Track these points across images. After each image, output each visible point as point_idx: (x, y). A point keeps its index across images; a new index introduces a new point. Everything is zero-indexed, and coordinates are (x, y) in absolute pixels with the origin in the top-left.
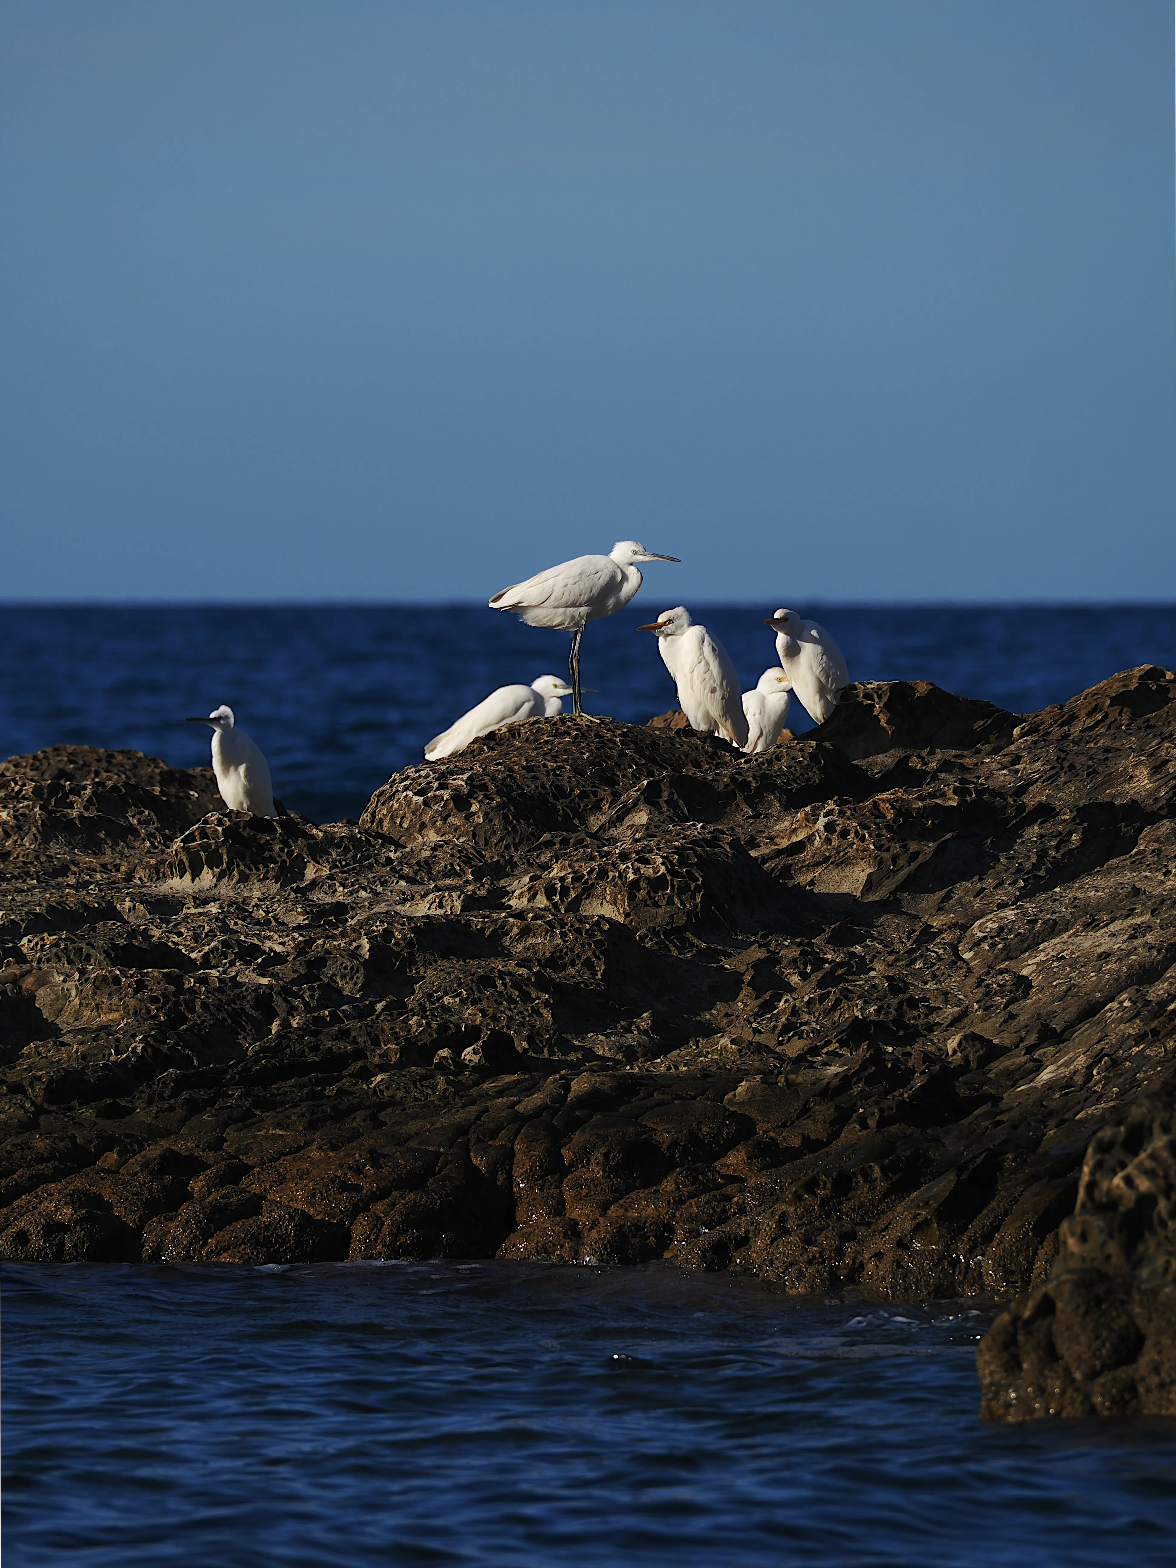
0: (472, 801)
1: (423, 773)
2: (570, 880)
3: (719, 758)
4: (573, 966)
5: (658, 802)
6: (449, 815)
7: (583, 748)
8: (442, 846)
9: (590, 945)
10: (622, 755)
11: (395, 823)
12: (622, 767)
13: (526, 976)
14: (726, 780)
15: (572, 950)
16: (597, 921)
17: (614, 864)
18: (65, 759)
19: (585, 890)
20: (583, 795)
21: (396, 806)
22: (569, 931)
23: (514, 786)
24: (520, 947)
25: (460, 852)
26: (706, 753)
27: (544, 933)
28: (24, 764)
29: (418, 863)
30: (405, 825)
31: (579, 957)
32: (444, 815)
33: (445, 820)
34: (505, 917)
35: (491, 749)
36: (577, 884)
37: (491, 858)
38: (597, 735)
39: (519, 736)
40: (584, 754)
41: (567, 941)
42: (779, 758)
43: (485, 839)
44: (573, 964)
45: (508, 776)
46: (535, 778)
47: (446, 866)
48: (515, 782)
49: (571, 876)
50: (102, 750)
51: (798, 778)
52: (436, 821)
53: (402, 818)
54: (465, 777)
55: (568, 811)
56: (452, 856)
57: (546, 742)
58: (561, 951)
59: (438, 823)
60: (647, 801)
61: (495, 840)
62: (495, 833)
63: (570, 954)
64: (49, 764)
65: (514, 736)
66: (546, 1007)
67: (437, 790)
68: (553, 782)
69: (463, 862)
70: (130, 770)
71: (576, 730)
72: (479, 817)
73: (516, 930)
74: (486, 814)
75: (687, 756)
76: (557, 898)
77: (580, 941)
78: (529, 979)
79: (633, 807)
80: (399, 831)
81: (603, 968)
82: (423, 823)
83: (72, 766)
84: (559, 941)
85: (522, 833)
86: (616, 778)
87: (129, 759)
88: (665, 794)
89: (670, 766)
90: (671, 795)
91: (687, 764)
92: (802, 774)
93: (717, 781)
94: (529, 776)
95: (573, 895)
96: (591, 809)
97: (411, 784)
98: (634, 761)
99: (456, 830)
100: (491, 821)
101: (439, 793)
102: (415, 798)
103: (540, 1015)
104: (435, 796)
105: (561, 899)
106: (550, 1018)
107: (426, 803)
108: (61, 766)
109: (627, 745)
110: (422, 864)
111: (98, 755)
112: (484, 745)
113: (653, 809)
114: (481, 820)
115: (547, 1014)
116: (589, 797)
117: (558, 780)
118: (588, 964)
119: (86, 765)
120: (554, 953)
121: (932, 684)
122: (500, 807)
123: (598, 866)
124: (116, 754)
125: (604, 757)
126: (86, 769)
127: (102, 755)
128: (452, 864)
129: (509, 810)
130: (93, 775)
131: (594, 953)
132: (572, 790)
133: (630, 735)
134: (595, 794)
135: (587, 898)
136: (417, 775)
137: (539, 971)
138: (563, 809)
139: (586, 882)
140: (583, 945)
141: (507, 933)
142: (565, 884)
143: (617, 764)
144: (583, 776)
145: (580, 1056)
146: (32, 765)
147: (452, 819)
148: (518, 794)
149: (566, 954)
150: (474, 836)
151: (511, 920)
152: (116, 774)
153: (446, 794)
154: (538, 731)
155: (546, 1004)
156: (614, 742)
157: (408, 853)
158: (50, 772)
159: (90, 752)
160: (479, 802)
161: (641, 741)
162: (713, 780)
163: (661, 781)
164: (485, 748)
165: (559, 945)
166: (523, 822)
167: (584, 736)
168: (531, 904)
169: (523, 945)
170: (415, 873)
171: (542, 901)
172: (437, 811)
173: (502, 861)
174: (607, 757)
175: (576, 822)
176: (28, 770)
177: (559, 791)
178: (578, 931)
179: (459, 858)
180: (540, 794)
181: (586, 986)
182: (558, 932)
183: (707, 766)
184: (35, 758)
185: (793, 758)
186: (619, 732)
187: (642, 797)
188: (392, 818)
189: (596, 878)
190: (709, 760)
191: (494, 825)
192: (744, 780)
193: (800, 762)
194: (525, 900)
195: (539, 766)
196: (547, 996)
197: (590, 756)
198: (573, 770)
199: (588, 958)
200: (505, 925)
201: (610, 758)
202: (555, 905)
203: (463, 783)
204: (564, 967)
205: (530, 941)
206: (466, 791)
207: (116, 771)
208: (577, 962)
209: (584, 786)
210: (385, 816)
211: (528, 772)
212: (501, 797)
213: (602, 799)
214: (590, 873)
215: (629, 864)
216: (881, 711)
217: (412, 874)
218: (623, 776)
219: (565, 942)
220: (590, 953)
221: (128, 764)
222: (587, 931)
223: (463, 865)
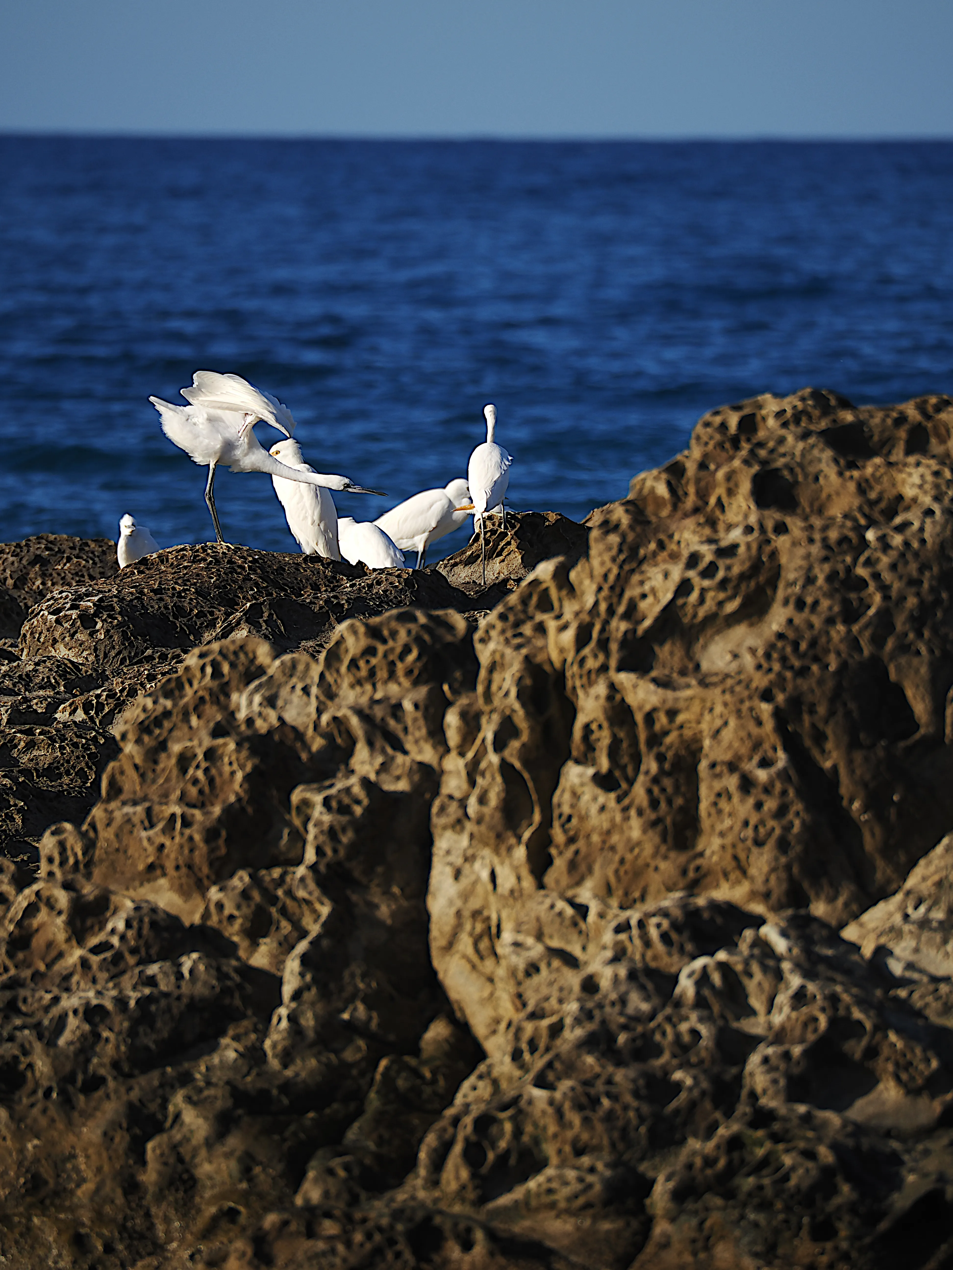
0: (97, 620)
1: (64, 594)
2: (104, 697)
3: (337, 581)
4: (67, 776)
5: (259, 622)
6: (76, 632)
7: (212, 573)
8: (44, 662)
9: (84, 757)
10: (247, 578)
11: (34, 638)
12: (245, 590)
13: (9, 786)
14: (321, 602)
15: (68, 762)
16: (95, 736)
17: (142, 684)
18: (43, 546)
19: (116, 706)
20: (201, 614)
21: (36, 623)
22: (67, 744)
23: (139, 606)
24: (25, 759)
25: (58, 667)
26: (326, 577)
27: (46, 747)
28: (7, 551)
29: (20, 676)
30: (42, 640)
31: (74, 767)
32: (72, 632)
33: (72, 636)
34: (15, 732)
35: (140, 572)
36: (110, 701)
37: (86, 672)
38: (230, 562)
39: (167, 561)
40: (213, 578)
41: (65, 754)
42: (379, 583)
43: (105, 652)
44: (68, 773)
45: (136, 598)
46: (161, 599)
47: (43, 678)
48: (142, 603)
49: (105, 693)
50: (78, 539)
51: (391, 601)
52: (65, 637)
53: (40, 634)
54: (96, 598)
55: (185, 628)
56: (51, 670)
57: (185, 567)
58: (59, 762)
59: (66, 639)
60: (247, 621)
61: (113, 653)
62: (113, 648)
63: (65, 765)
64: (28, 551)
65: (162, 562)
66: (18, 813)
67: (68, 609)
68: (176, 603)
69: (60, 676)
70: (98, 557)
71: (211, 557)
72: (101, 634)
73: (22, 744)
74: (108, 631)
75: (307, 580)
76: (92, 713)
77: (75, 754)
78: (11, 788)
79: (236, 626)
80: (37, 645)
81: (94, 777)
82: (55, 639)
83: (47, 553)
84: (59, 754)
85: (137, 647)
86: (237, 599)
87: (100, 546)
88: (266, 615)
89: (290, 588)
90: (270, 615)
91: (307, 587)
92: (395, 597)
93: (315, 603)
94: (155, 598)
95: (107, 709)
96: (207, 627)
97: (53, 604)
98: (257, 584)
99: (80, 645)
100: (111, 637)
101: (69, 613)
102: (50, 617)
103: (13, 820)
104: (66, 615)
105: (97, 714)
106: (20, 823)
107: (58, 621)
108: (38, 552)
109: (255, 570)
110: (24, 677)
111: (74, 543)
112: (135, 569)
113: (252, 627)
114: (103, 637)
115: (18, 819)
116: (206, 616)
117: (180, 602)
118: (82, 774)
119: (62, 552)
120: (52, 764)
121: (560, 515)
122: (120, 625)
123: (129, 685)
124: (90, 542)
125: (230, 581)
126: (59, 555)
127: (77, 543)
128: (48, 678)
129: (129, 628)
130: (65, 561)
131: (87, 764)
132: (191, 610)
133: (261, 561)
134: (212, 613)
135: (119, 712)
136: (60, 596)
137: (23, 781)
138: (180, 626)
139: (119, 698)
140: (78, 757)
141: (16, 746)
142: (100, 700)
143: (241, 588)
144: (205, 598)
145: (25, 858)
146: (14, 551)
147: (78, 635)
148: (141, 614)
149: (62, 765)
150: (96, 650)
151: (18, 735)
152: (84, 560)
153: (74, 614)
154: (182, 557)
155: (20, 810)
156: (243, 568)
157: (15, 667)
158: (27, 558)
159: (67, 540)
160: (102, 621)
161: (269, 566)
162: (311, 603)
163: (262, 603)
164: (136, 571)
165: (57, 756)
166: (139, 638)
167: (218, 562)
168: (71, 717)
169: (28, 757)
170: (14, 685)
171: (80, 715)
172: (66, 628)
173: (94, 675)
174: (232, 581)
175: (192, 637)
176: (9, 556)
177: (179, 611)
178: (75, 745)
179: (56, 672)
180: (162, 613)
181: (69, 793)
182: (57, 745)
183: (324, 589)
184: (18, 546)
185: (391, 583)
186: (250, 559)
187: (244, 617)
188: (32, 633)
189: (126, 696)
190: (327, 583)
191: (114, 641)
192: (338, 603)
193: (396, 587)
194: (67, 713)
195: (168, 589)
196: (22, 803)
197: (217, 580)
198: (197, 592)
199: (82, 769)
200: (14, 740)
201: (234, 582)
202: (91, 719)
203: (91, 604)
204: (60, 776)
205: (35, 753)
206: (92, 611)
207: (85, 557)
208: (72, 771)
209: (202, 607)
210: (27, 631)
211: (156, 595)
212: (122, 617)
213: (217, 618)
214: (122, 691)
215: (153, 684)
216: (512, 538)
217: (11, 686)
218: (244, 598)
219: (62, 754)
220: (83, 764)
221: (98, 550)
222: (83, 745)
223: (58, 678)
